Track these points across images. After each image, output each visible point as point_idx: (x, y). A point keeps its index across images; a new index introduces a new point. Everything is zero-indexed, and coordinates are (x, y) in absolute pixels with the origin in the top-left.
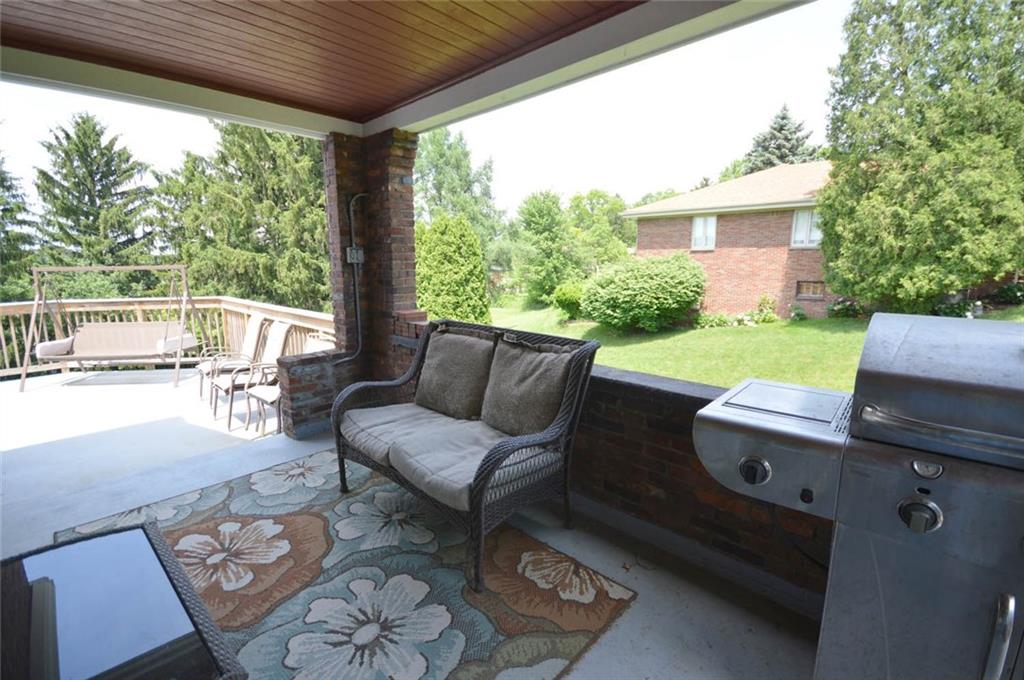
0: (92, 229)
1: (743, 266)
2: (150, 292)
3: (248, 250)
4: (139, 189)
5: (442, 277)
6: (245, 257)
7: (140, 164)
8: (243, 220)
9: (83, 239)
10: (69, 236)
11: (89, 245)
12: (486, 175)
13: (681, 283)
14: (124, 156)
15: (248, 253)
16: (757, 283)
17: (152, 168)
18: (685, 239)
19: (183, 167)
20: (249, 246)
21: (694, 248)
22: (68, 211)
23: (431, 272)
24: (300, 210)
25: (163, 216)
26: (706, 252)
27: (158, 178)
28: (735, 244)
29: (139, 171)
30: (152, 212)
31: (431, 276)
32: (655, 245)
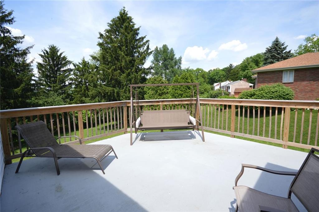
0: (55, 82)
1: (307, 88)
2: (72, 102)
3: (111, 87)
4: (68, 69)
5: (187, 94)
6: (110, 89)
7: (69, 61)
8: (110, 77)
9: (52, 85)
10: (48, 84)
11: (54, 87)
12: (179, 62)
13: (288, 94)
14: (64, 58)
15: (111, 88)
16: (314, 94)
17: (73, 62)
18: (279, 79)
19: (82, 62)
20: (111, 85)
21: (283, 82)
22: (47, 76)
23: (182, 93)
24: (129, 73)
25: (77, 77)
26: (289, 83)
27: (75, 65)
28: (303, 80)
29: (69, 64)
30: (72, 76)
31: (182, 94)
32: (266, 82)
